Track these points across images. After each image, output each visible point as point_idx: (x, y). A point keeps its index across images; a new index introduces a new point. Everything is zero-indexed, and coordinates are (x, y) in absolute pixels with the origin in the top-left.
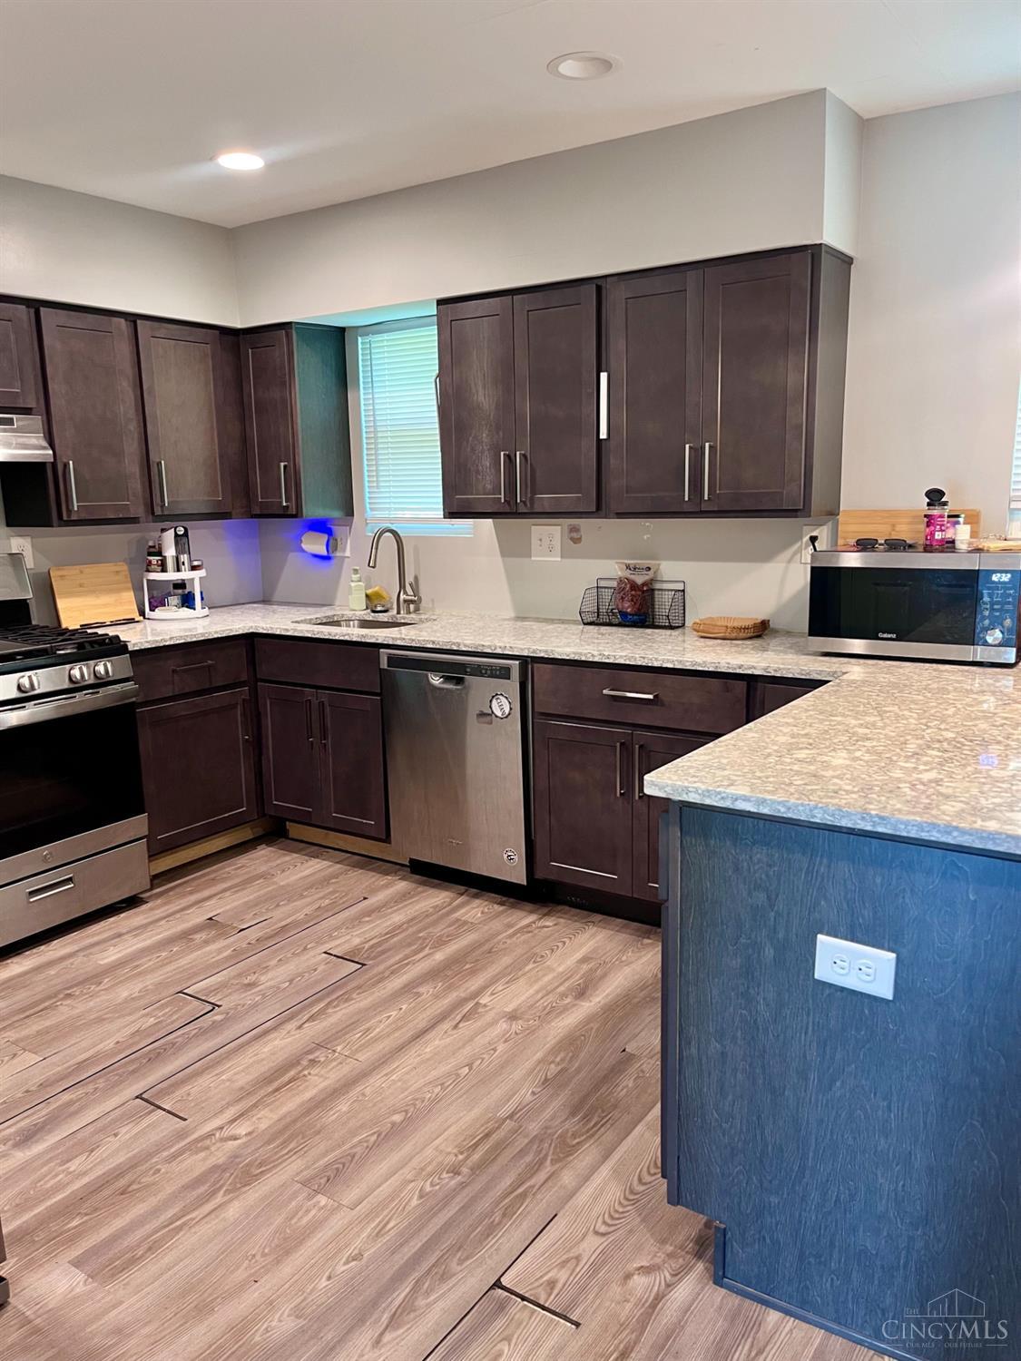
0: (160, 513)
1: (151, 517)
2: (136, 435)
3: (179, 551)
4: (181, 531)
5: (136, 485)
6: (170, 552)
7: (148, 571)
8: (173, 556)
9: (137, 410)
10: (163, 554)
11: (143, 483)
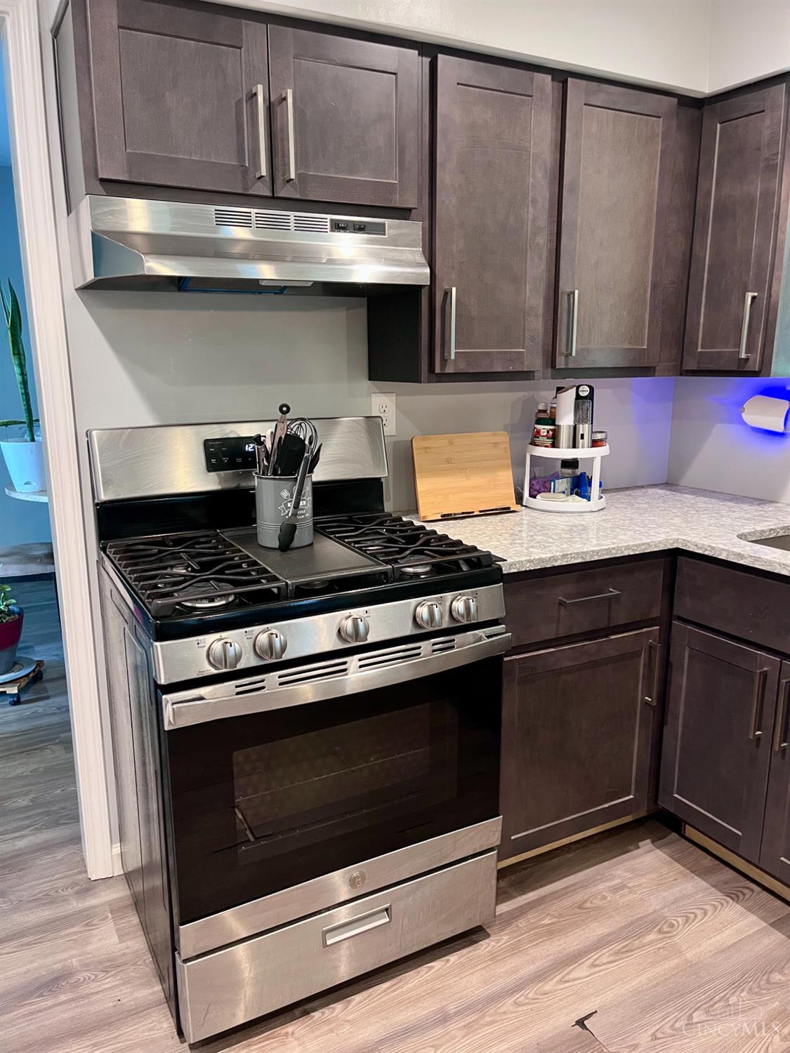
0: (563, 367)
1: (549, 371)
2: (545, 254)
3: (579, 420)
4: (584, 391)
5: (537, 325)
6: (566, 420)
7: (533, 443)
8: (570, 426)
9: (550, 216)
10: (557, 423)
11: (545, 322)
